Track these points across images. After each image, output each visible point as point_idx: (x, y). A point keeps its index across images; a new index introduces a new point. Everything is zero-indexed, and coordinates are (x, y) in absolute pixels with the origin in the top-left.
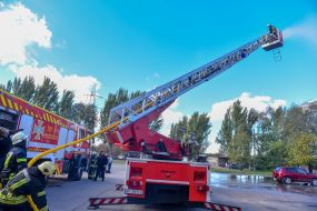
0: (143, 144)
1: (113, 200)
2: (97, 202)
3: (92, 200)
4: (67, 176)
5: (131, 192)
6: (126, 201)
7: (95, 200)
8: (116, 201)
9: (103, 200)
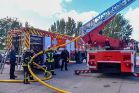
0: (95, 43)
1: (84, 71)
2: (78, 72)
3: (76, 71)
4: (75, 62)
5: (90, 67)
6: (90, 72)
7: (77, 71)
8: (86, 72)
9: (80, 71)
